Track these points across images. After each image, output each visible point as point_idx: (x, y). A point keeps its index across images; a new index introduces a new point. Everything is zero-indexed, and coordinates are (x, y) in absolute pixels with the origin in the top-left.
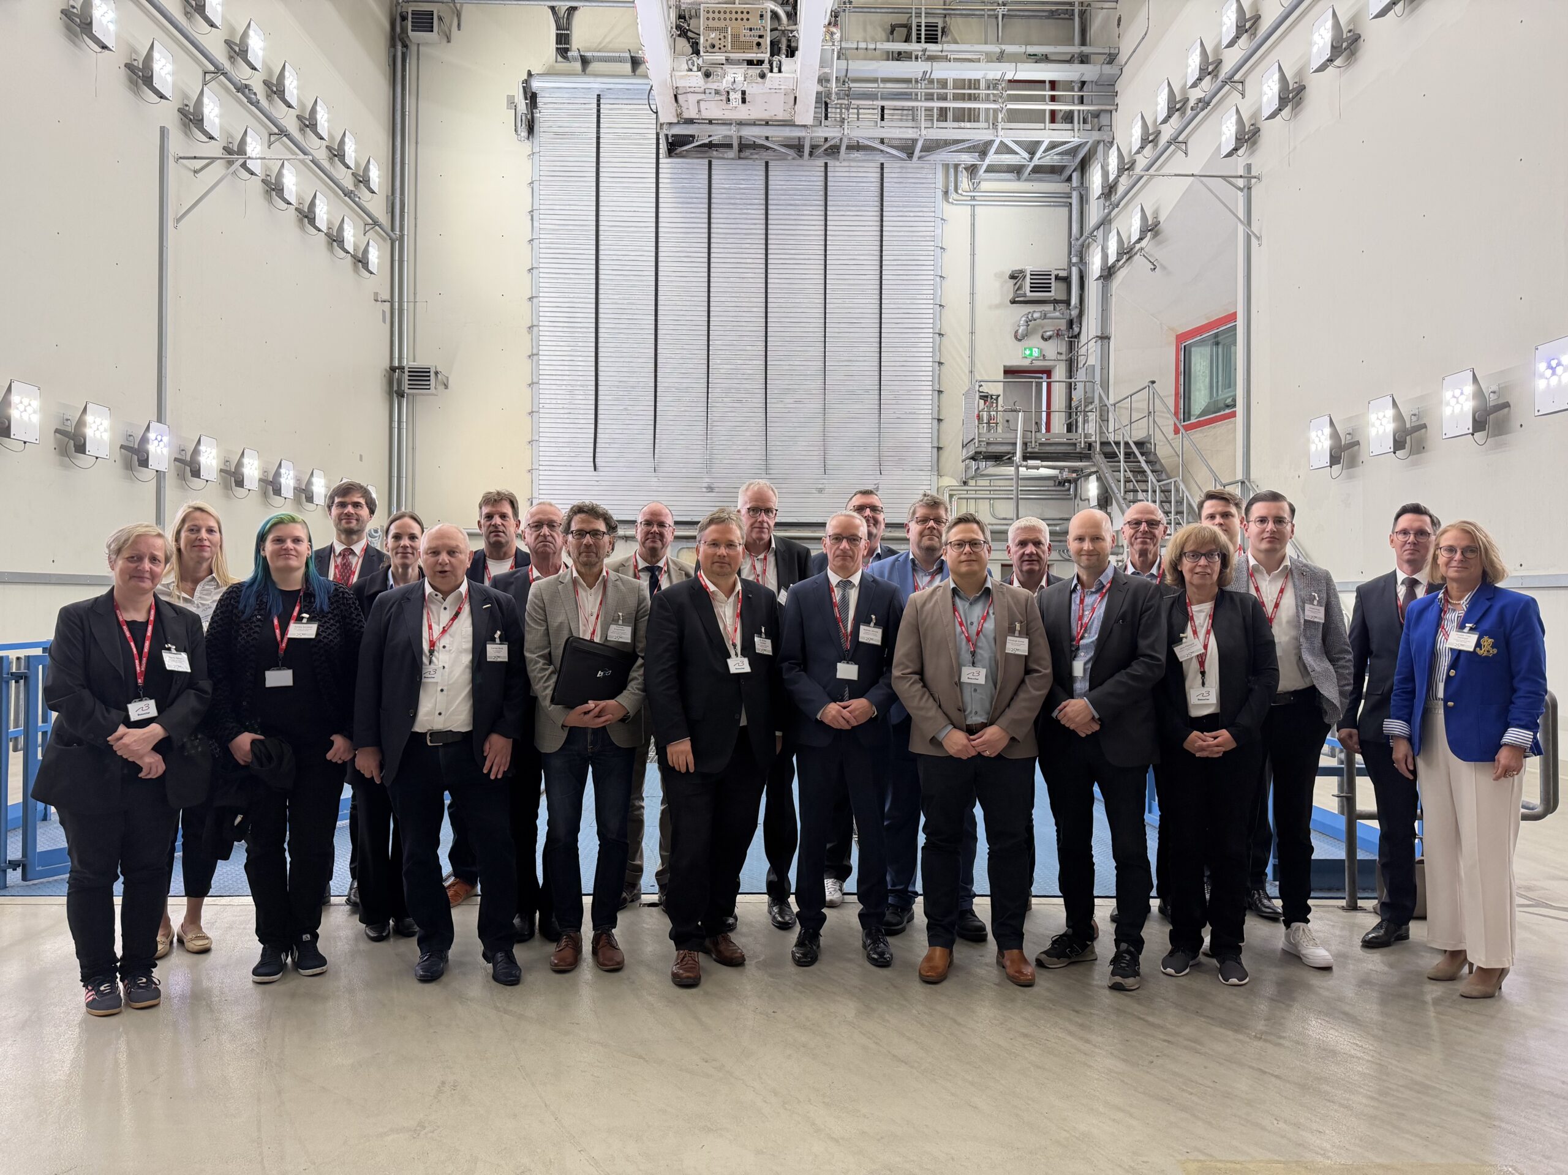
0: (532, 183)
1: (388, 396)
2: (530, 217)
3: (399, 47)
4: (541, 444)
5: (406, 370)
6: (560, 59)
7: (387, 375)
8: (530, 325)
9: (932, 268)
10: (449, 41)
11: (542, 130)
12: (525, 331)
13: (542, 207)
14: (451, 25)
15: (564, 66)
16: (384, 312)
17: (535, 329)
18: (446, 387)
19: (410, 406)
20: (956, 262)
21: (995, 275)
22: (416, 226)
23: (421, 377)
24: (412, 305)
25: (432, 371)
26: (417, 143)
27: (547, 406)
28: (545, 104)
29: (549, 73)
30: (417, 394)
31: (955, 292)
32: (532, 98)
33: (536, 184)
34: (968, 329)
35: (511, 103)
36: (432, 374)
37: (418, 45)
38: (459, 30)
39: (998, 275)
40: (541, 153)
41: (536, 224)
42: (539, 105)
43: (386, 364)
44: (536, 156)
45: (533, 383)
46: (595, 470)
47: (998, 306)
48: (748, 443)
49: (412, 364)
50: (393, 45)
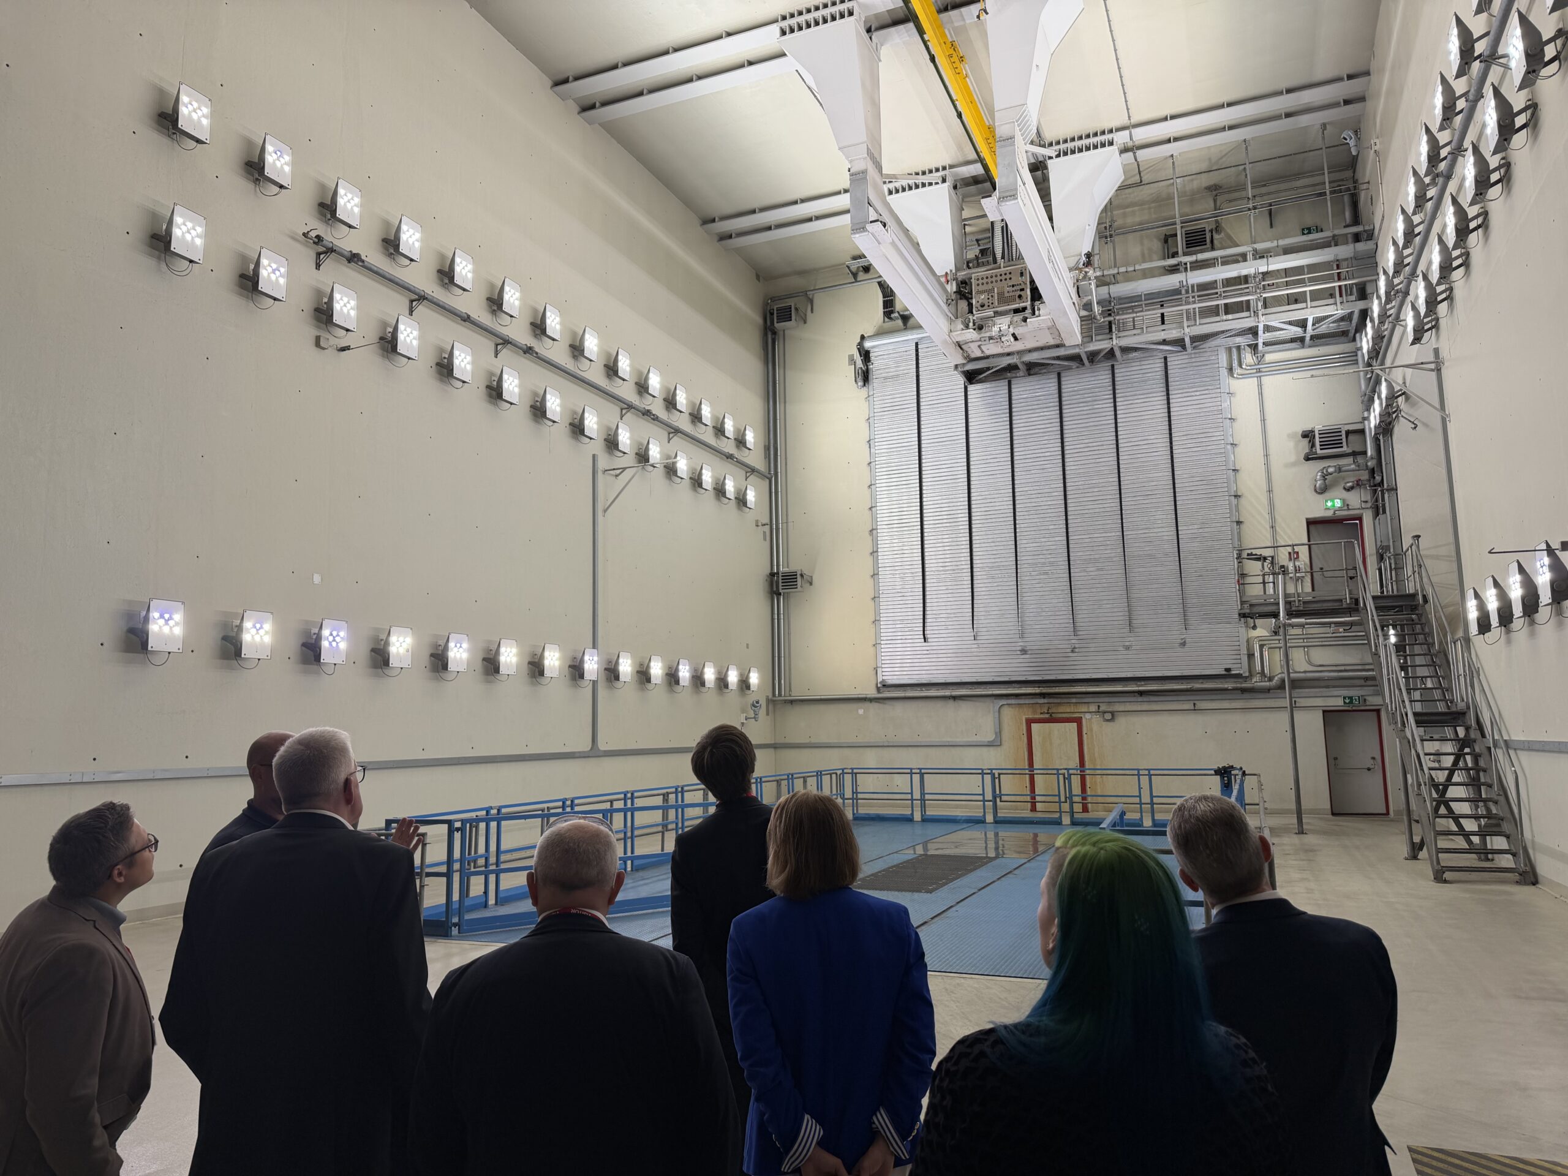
0: (869, 419)
1: (770, 595)
2: (868, 445)
3: (770, 336)
4: (882, 623)
5: (780, 574)
6: (886, 319)
7: (769, 579)
8: (871, 529)
9: (1222, 437)
10: (805, 322)
11: (874, 377)
12: (867, 534)
13: (876, 437)
14: (806, 310)
15: (890, 324)
16: (764, 533)
17: (874, 532)
18: (811, 584)
19: (786, 601)
20: (1246, 430)
21: (1289, 436)
22: (786, 464)
23: (791, 579)
24: (785, 525)
25: (799, 573)
26: (785, 402)
27: (885, 592)
28: (876, 357)
29: (880, 333)
30: (790, 592)
31: (1249, 456)
32: (866, 355)
33: (871, 420)
34: (1265, 487)
35: (852, 360)
36: (799, 576)
37: (784, 331)
38: (812, 312)
39: (1291, 436)
40: (875, 396)
41: (873, 450)
42: (872, 358)
43: (768, 571)
44: (871, 398)
45: (874, 575)
46: (925, 641)
47: (1294, 464)
48: (1056, 609)
49: (786, 570)
50: (765, 335)
